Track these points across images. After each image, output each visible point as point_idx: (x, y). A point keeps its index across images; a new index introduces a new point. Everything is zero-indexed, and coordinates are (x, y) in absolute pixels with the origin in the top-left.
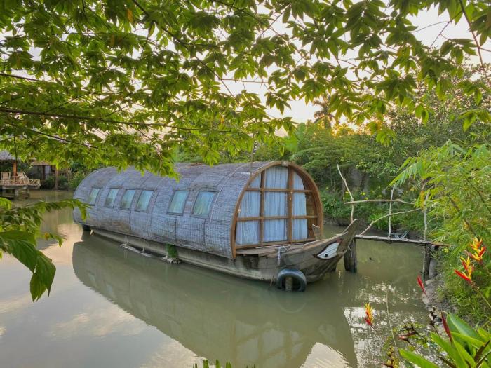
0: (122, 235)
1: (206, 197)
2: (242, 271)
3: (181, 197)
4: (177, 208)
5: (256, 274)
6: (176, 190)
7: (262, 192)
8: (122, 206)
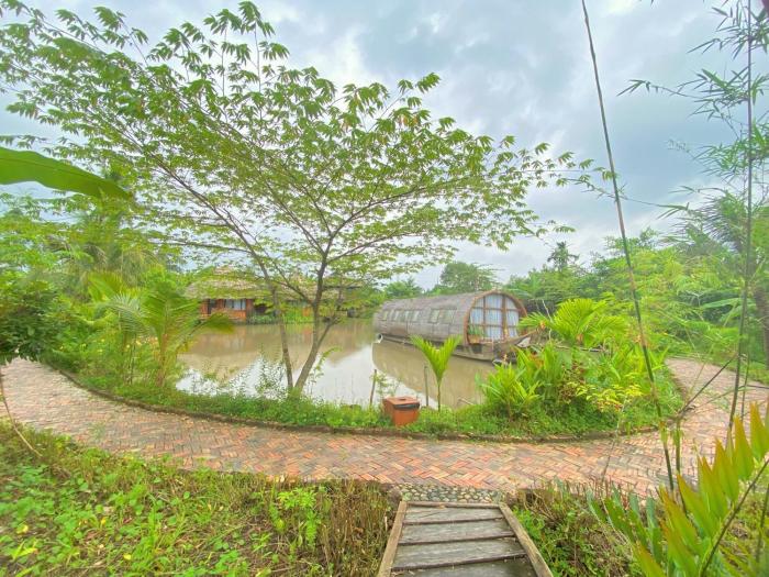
0: (401, 337)
1: (450, 312)
2: (473, 355)
3: (436, 313)
4: (434, 319)
5: (481, 356)
6: (433, 310)
7: (485, 309)
8: (403, 320)
